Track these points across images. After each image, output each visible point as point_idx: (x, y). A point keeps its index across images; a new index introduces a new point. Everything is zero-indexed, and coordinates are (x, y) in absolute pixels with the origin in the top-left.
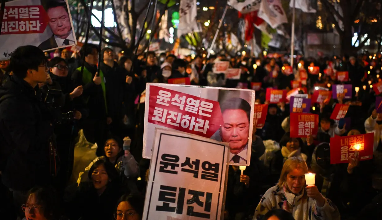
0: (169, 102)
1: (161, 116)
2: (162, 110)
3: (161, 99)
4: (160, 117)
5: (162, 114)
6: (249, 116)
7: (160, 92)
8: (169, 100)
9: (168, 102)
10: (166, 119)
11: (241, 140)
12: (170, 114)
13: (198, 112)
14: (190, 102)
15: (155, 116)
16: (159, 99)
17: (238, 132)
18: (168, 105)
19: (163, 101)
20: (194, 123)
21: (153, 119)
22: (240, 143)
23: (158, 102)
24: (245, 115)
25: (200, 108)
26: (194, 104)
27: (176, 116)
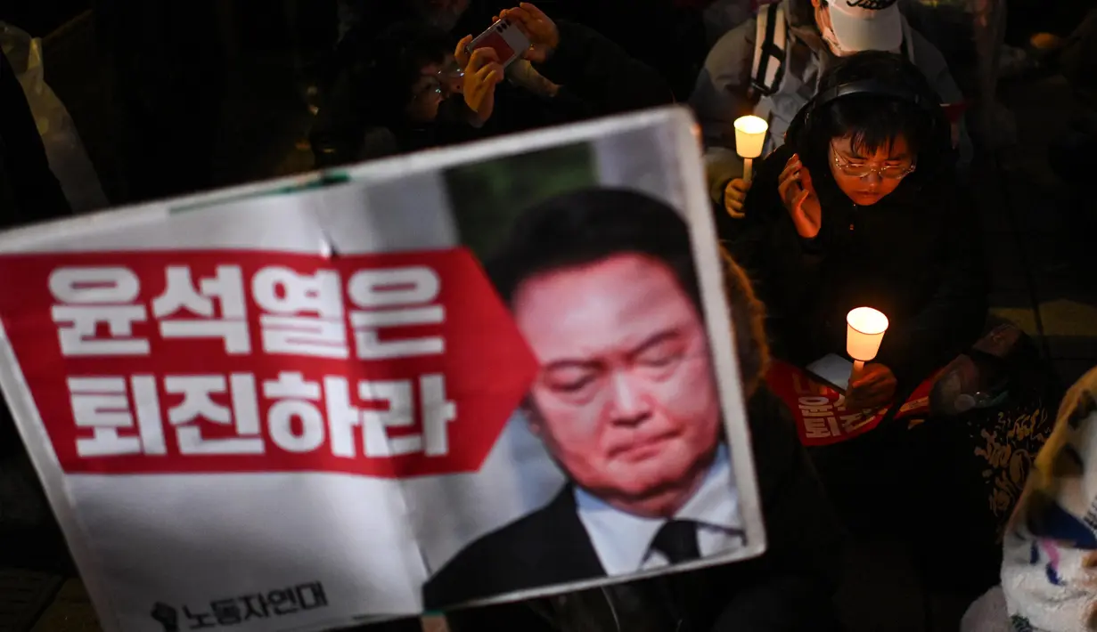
0: (145, 329)
1: (126, 420)
2: (117, 384)
3: (86, 321)
4: (122, 432)
5: (132, 408)
6: (689, 285)
7: (59, 282)
8: (139, 313)
9: (138, 330)
10: (169, 432)
11: (672, 434)
12: (178, 399)
13: (351, 342)
14: (280, 291)
15: (88, 433)
16: (70, 324)
17: (647, 397)
18: (141, 347)
19: (103, 331)
20: (353, 415)
21: (85, 448)
22: (676, 453)
23: (70, 344)
24: (660, 278)
25: (358, 319)
26: (310, 304)
27: (224, 399)
